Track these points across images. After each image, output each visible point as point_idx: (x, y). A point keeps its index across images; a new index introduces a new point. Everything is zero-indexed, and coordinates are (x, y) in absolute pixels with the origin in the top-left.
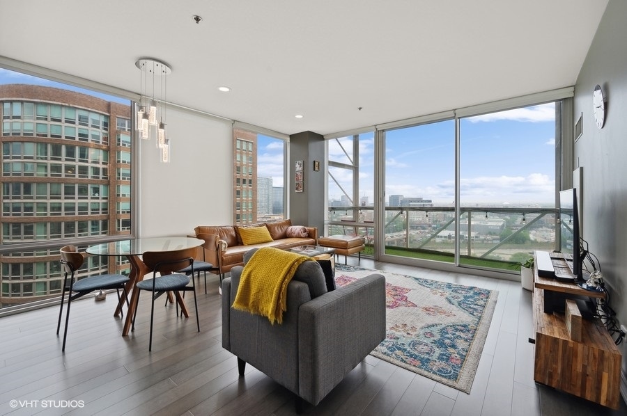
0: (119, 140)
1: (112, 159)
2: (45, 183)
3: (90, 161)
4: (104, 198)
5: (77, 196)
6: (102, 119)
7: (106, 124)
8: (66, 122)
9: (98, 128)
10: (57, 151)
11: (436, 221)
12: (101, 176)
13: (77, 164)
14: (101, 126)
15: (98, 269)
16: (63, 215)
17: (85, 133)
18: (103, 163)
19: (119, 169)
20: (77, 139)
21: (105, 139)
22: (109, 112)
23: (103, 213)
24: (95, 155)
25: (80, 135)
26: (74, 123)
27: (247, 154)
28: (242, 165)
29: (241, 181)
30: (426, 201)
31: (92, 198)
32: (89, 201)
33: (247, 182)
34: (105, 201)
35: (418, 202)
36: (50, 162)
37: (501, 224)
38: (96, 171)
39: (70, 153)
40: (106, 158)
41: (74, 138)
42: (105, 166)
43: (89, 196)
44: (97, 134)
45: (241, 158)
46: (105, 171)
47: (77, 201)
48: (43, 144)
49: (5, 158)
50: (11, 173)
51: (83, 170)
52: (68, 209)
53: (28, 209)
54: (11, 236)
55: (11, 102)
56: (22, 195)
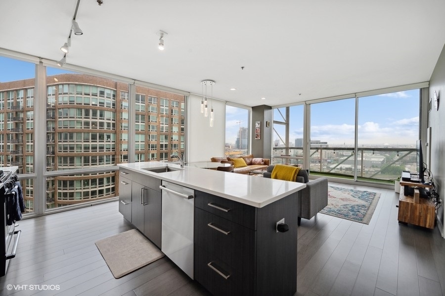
0: (122, 105)
1: (118, 118)
2: (81, 133)
3: (105, 118)
4: (113, 142)
5: (98, 140)
6: (112, 93)
7: (114, 96)
8: (92, 95)
9: (110, 98)
10: (87, 114)
11: (331, 157)
12: (111, 128)
13: (98, 121)
14: (112, 97)
15: (109, 185)
16: (90, 152)
17: (102, 101)
18: (113, 120)
19: (121, 123)
20: (98, 106)
21: (114, 105)
22: (116, 88)
23: (112, 151)
24: (108, 115)
25: (100, 103)
26: (97, 96)
30: (323, 143)
31: (106, 142)
32: (105, 143)
34: (113, 143)
35: (317, 143)
36: (83, 120)
37: (382, 160)
38: (109, 124)
39: (95, 114)
40: (114, 117)
41: (97, 105)
42: (113, 122)
43: (105, 140)
44: (109, 102)
46: (114, 125)
47: (98, 143)
48: (80, 109)
49: (59, 118)
50: (62, 127)
51: (102, 124)
52: (93, 148)
53: (72, 148)
54: (62, 164)
55: (63, 84)
56: (68, 140)
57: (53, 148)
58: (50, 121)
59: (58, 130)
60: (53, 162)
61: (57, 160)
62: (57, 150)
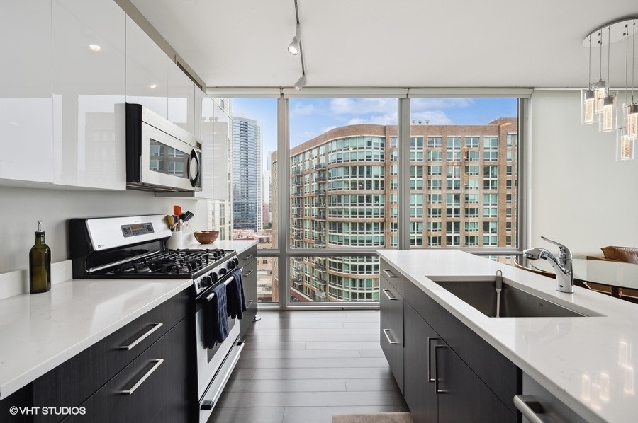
0: (392, 156)
1: (387, 173)
2: (348, 195)
3: (373, 176)
4: (381, 205)
5: (365, 203)
6: (380, 141)
7: (383, 145)
8: (359, 148)
9: (378, 149)
10: (354, 172)
12: (380, 187)
13: (365, 179)
14: (380, 147)
16: (358, 218)
17: (369, 154)
18: (381, 177)
19: (392, 181)
20: (365, 161)
21: (382, 157)
22: (385, 134)
23: (381, 217)
25: (367, 157)
26: (363, 148)
32: (372, 207)
34: (382, 207)
36: (350, 179)
38: (377, 183)
39: (361, 172)
40: (383, 173)
41: (363, 160)
42: (382, 179)
43: (373, 204)
44: (377, 154)
46: (382, 182)
47: (365, 207)
48: (347, 168)
49: (329, 179)
50: (332, 188)
51: (369, 183)
52: (360, 213)
53: (340, 213)
54: (332, 230)
55: (331, 142)
56: (337, 203)
57: (325, 212)
58: (322, 183)
59: (328, 192)
60: (325, 227)
61: (328, 226)
62: (327, 214)
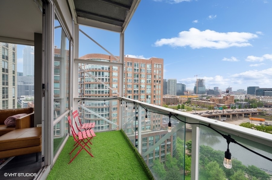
0: (113, 68)
1: (111, 75)
3: (104, 76)
5: (101, 88)
10: (96, 74)
12: (108, 81)
13: (101, 77)
15: (106, 112)
16: (98, 94)
18: (108, 77)
19: (113, 78)
20: (101, 69)
21: (109, 68)
22: (110, 59)
23: (108, 93)
24: (106, 74)
25: (102, 68)
27: (159, 70)
28: (156, 74)
29: (156, 81)
31: (105, 89)
32: (104, 89)
33: (159, 81)
34: (109, 89)
36: (95, 77)
38: (106, 79)
39: (99, 74)
40: (109, 75)
41: (100, 69)
42: (109, 78)
43: (104, 88)
44: (106, 67)
45: (156, 71)
46: (109, 79)
47: (101, 90)
48: (93, 72)
49: (85, 77)
50: (86, 81)
51: (103, 79)
52: (99, 92)
53: (90, 92)
56: (89, 88)
57: (83, 91)
58: (82, 78)
59: (85, 83)
62: (85, 92)
